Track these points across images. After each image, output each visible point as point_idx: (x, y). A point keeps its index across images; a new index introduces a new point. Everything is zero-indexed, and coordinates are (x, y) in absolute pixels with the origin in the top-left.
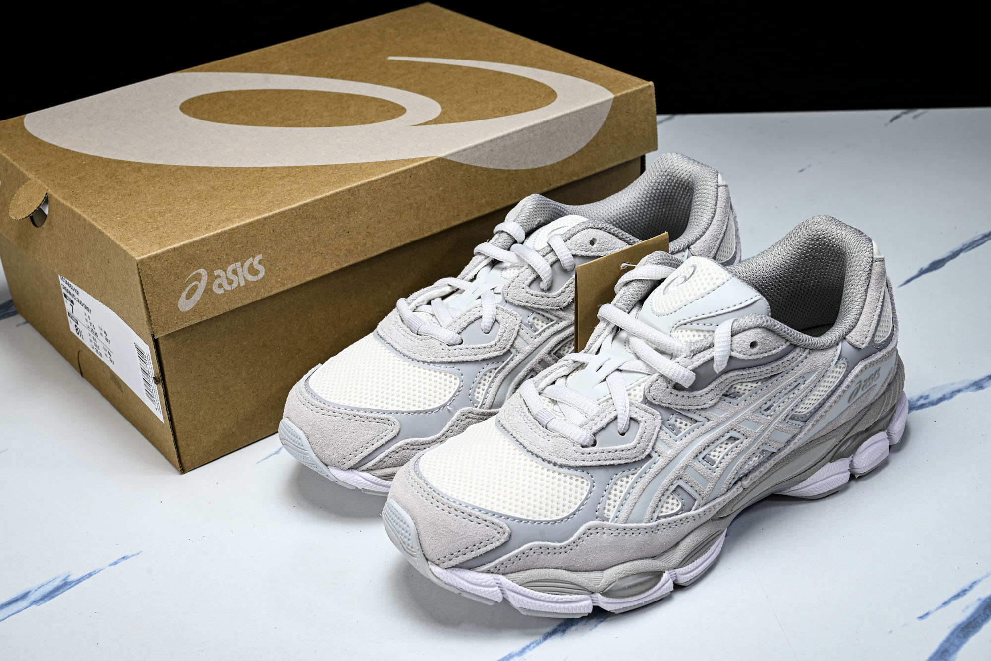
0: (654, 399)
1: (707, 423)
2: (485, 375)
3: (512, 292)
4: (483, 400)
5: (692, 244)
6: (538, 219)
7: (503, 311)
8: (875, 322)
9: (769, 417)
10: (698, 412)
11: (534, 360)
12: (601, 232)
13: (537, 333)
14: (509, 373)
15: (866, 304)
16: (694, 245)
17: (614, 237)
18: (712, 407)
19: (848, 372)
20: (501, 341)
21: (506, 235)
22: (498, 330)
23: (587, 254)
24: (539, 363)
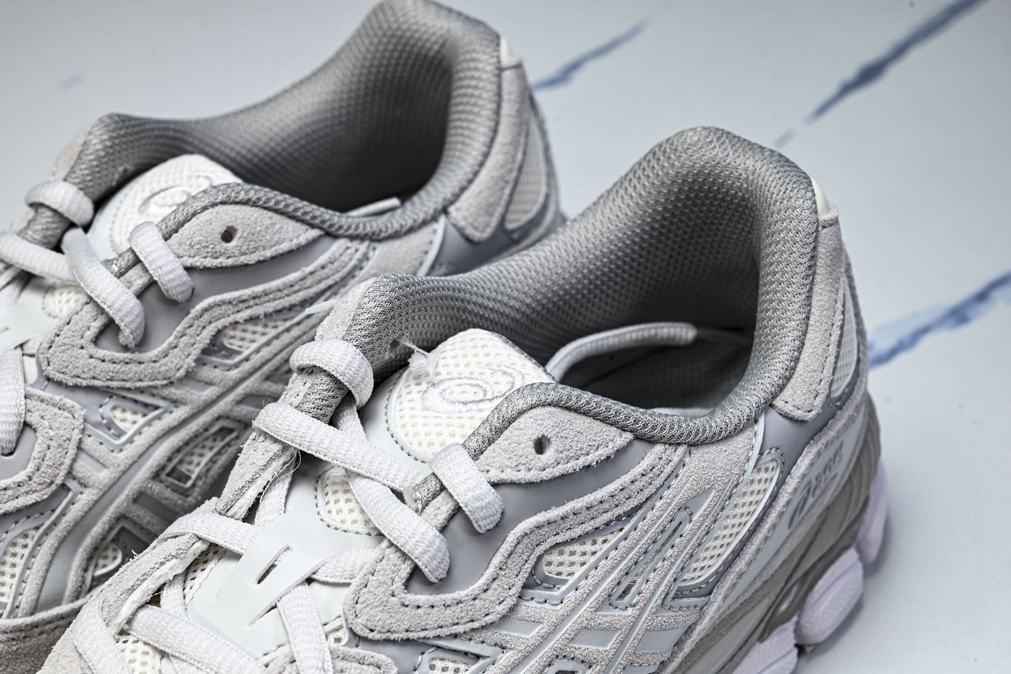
0: (372, 631)
1: (501, 655)
2: (14, 545)
3: (59, 358)
4: (15, 598)
5: (452, 202)
6: (121, 169)
7: (42, 401)
8: (831, 359)
9: (630, 610)
10: (477, 636)
11: (122, 497)
12: (247, 209)
13: (124, 439)
14: (69, 532)
15: (811, 322)
16: (458, 204)
17: (277, 217)
18: (504, 618)
19: (785, 473)
20: (42, 469)
21: (49, 213)
22: (34, 446)
23: (216, 263)
24: (135, 501)
